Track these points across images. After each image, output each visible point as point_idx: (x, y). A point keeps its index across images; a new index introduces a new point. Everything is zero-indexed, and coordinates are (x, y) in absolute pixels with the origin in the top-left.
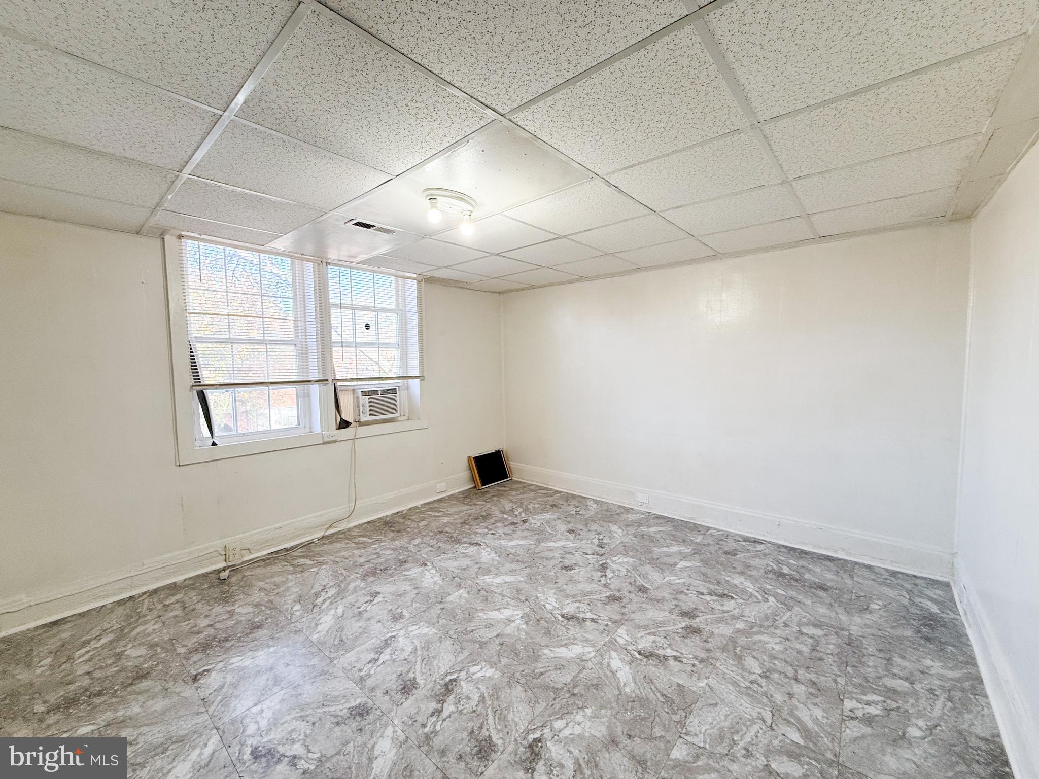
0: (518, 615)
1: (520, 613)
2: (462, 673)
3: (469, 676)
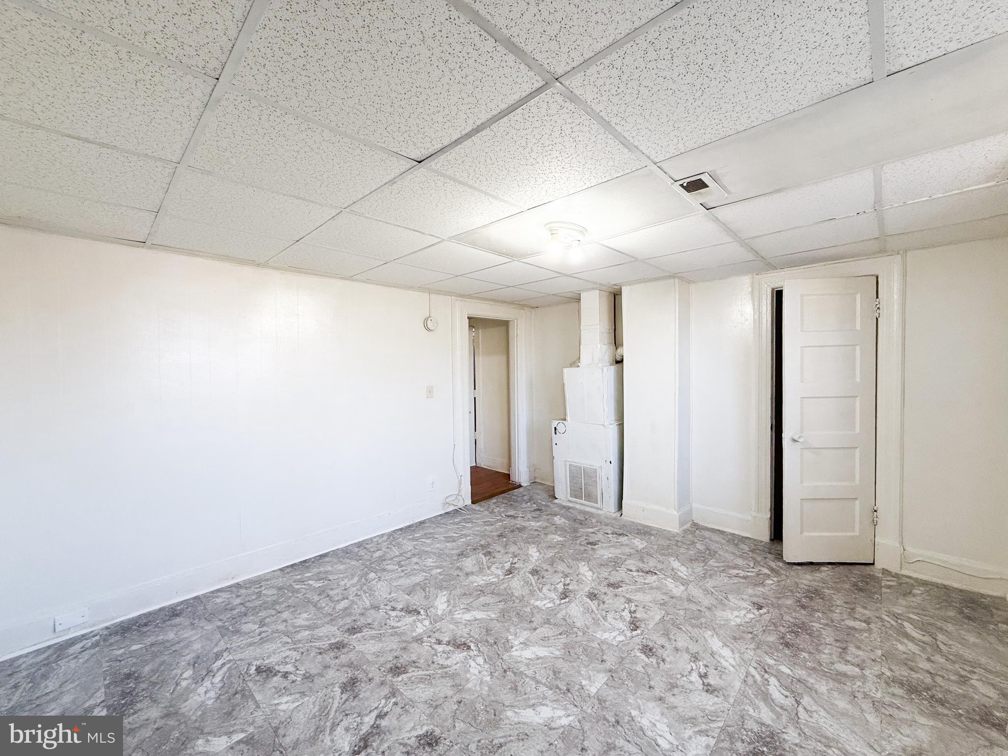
0: (516, 650)
1: (515, 653)
2: (558, 603)
3: (553, 601)
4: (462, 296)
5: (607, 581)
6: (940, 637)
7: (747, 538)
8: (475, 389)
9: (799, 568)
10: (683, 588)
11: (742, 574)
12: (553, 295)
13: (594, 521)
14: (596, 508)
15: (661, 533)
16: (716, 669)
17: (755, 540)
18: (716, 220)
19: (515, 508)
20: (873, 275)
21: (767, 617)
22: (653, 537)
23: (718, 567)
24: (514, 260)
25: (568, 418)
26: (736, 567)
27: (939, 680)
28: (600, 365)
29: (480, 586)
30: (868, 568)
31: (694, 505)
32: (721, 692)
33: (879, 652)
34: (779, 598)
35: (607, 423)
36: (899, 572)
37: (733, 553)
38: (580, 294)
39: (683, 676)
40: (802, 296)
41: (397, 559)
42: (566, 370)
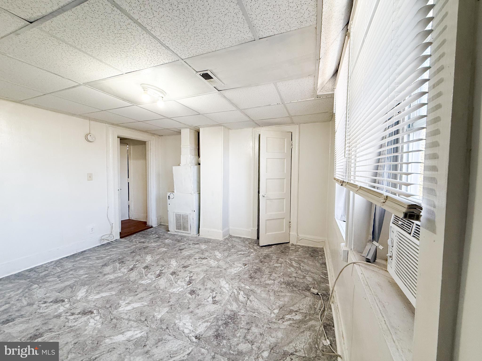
4: (113, 124)
5: (183, 265)
6: (302, 264)
7: (249, 239)
8: (128, 178)
9: (265, 247)
10: (217, 263)
11: (243, 253)
12: (167, 129)
13: (185, 239)
14: (188, 234)
15: (214, 241)
16: (220, 293)
17: (252, 239)
18: (225, 97)
19: (145, 238)
20: (290, 132)
21: (247, 269)
22: (210, 243)
23: (234, 252)
24: (134, 105)
25: (175, 191)
26: (242, 251)
27: (297, 279)
28: (190, 165)
29: (111, 279)
30: (287, 244)
31: (230, 227)
32: (219, 302)
33: (282, 274)
34: (254, 260)
35: (193, 192)
36: (296, 244)
37: (242, 245)
38: (181, 130)
39: (205, 300)
40: (267, 138)
41: (58, 274)
42: (174, 167)
